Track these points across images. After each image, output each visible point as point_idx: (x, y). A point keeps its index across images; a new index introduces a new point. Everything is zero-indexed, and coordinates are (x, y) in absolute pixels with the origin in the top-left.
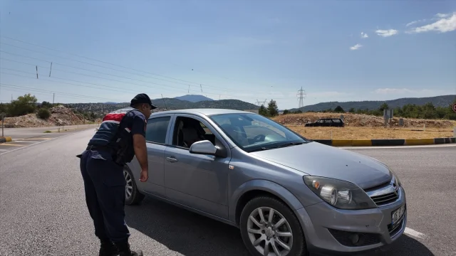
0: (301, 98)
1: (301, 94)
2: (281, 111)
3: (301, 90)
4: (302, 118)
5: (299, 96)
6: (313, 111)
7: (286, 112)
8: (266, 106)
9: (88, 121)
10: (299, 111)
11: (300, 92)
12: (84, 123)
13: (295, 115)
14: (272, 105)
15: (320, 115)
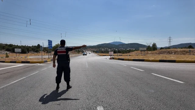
0: (170, 42)
1: (170, 40)
2: (158, 48)
3: (170, 38)
4: (169, 51)
5: (169, 41)
6: (175, 48)
7: (161, 48)
8: (151, 45)
9: (77, 53)
10: (169, 48)
11: (169, 39)
12: (76, 54)
13: (165, 50)
14: (154, 45)
15: (179, 50)
